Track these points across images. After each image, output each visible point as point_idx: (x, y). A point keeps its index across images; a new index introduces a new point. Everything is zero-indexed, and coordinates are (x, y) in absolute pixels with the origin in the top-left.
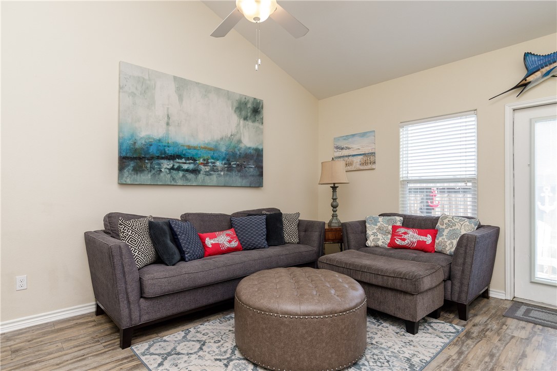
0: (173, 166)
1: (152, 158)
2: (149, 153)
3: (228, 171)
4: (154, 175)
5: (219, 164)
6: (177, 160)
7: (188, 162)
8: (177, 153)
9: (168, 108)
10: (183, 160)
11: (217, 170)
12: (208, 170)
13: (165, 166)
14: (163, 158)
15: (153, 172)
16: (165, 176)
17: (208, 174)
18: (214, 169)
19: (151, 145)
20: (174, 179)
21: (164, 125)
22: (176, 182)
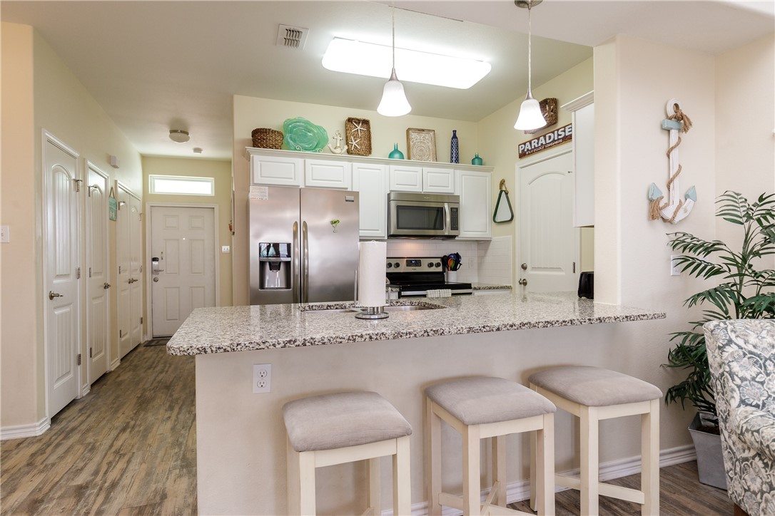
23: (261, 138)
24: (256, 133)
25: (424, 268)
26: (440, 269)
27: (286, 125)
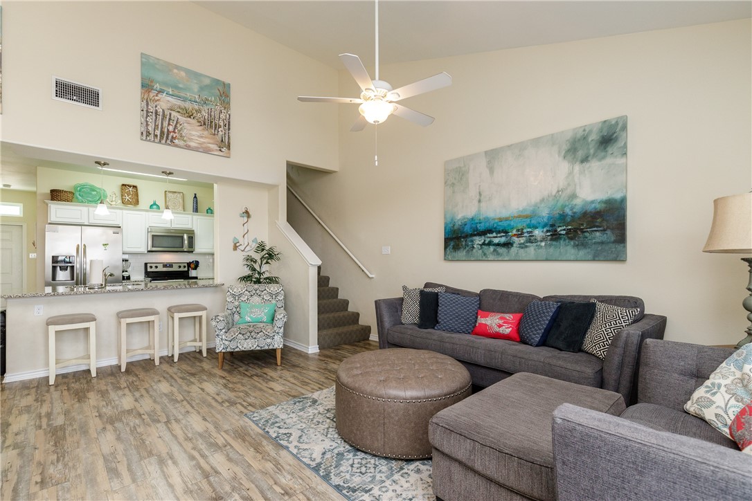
0: (485, 241)
1: (466, 236)
2: (464, 232)
3: (551, 240)
4: (468, 252)
5: (538, 233)
6: (489, 235)
7: (499, 235)
8: (488, 228)
9: (480, 186)
10: (494, 234)
11: (536, 241)
12: (522, 241)
13: (477, 242)
14: (475, 235)
15: (467, 248)
16: (477, 252)
17: (522, 246)
18: (531, 240)
19: (466, 225)
20: (485, 254)
21: (477, 203)
22: (487, 257)
23: (56, 195)
24: (52, 191)
25: (175, 268)
26: (186, 269)
27: (75, 188)
